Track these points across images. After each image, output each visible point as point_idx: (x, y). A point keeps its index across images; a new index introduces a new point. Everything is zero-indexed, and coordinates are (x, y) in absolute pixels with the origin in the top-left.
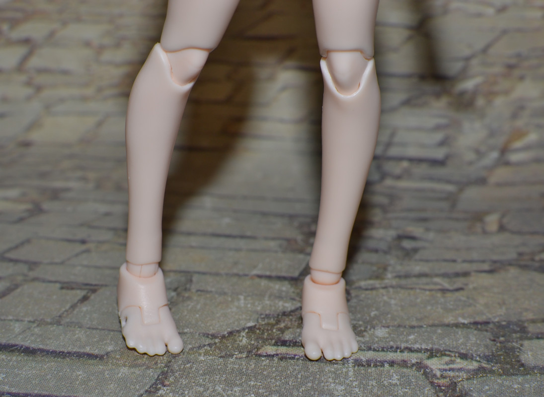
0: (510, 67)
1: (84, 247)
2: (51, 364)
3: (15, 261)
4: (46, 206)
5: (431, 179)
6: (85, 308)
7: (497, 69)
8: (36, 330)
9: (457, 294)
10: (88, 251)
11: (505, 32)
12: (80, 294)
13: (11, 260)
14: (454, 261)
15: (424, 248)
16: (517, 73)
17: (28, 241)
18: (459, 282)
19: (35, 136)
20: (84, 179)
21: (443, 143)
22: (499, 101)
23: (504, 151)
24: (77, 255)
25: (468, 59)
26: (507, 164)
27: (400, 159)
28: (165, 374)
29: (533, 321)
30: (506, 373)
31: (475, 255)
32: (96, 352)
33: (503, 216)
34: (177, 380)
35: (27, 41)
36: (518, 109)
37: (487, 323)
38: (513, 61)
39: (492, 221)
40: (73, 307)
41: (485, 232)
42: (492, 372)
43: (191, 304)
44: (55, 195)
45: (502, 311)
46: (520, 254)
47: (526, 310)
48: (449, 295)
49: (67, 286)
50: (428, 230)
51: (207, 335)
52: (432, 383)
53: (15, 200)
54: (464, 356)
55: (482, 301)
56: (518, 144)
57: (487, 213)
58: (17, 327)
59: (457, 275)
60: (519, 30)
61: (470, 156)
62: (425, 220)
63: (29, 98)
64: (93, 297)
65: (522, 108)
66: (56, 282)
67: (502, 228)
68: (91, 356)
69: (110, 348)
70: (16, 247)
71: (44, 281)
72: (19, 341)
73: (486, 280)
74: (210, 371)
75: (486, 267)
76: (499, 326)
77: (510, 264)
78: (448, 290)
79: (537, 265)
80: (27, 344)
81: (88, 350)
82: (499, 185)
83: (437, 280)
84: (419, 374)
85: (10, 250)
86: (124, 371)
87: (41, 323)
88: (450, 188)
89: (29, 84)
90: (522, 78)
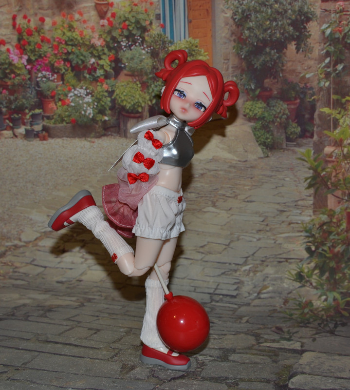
0: (263, 261)
1: (97, 318)
2: (83, 349)
3: (74, 321)
4: (85, 304)
5: (230, 303)
6: (95, 336)
7: (258, 262)
8: (79, 341)
9: (219, 340)
10: (99, 319)
11: (260, 248)
12: (94, 331)
13: (72, 320)
14: (223, 331)
15: (215, 326)
16: (265, 263)
17: (78, 315)
18: (221, 337)
19: (83, 278)
20: (101, 295)
21: (236, 290)
22: (258, 274)
23: (259, 293)
24: (95, 320)
25: (247, 257)
26: (260, 298)
27: (220, 295)
28: (117, 354)
29: (239, 349)
30: (222, 361)
31: (232, 329)
32: (97, 347)
33: (250, 318)
34: (120, 356)
35: (83, 241)
36: (266, 277)
37: (223, 348)
38: (264, 259)
39: (245, 319)
40: (91, 335)
41: (240, 322)
42: (217, 361)
43: (130, 337)
44: (89, 300)
45: (230, 346)
46: (248, 330)
47: (239, 346)
48: (216, 340)
49: (90, 329)
50: (220, 321)
51: (132, 345)
52: (197, 362)
53: (74, 301)
54: (211, 356)
55: (226, 342)
56: (265, 291)
57: (245, 316)
58: (73, 339)
59: (222, 335)
60: (265, 247)
61: (247, 295)
62: (220, 317)
63: (82, 263)
64: (98, 333)
65: (267, 277)
66: (86, 328)
67: (247, 322)
68: (95, 348)
69: (101, 347)
70: (74, 317)
71: (82, 327)
72: (73, 343)
73: (232, 337)
74: (131, 354)
75: (234, 333)
76: (227, 349)
77: (243, 333)
78: (216, 339)
79: (252, 333)
80: (76, 343)
81: (95, 346)
82: (254, 306)
83: (214, 336)
84: (194, 360)
85: (72, 317)
86: (105, 352)
87: (81, 339)
88: (236, 306)
89: (82, 257)
90: (267, 266)
